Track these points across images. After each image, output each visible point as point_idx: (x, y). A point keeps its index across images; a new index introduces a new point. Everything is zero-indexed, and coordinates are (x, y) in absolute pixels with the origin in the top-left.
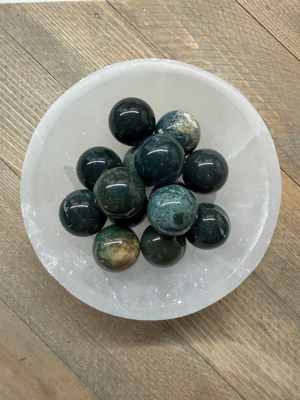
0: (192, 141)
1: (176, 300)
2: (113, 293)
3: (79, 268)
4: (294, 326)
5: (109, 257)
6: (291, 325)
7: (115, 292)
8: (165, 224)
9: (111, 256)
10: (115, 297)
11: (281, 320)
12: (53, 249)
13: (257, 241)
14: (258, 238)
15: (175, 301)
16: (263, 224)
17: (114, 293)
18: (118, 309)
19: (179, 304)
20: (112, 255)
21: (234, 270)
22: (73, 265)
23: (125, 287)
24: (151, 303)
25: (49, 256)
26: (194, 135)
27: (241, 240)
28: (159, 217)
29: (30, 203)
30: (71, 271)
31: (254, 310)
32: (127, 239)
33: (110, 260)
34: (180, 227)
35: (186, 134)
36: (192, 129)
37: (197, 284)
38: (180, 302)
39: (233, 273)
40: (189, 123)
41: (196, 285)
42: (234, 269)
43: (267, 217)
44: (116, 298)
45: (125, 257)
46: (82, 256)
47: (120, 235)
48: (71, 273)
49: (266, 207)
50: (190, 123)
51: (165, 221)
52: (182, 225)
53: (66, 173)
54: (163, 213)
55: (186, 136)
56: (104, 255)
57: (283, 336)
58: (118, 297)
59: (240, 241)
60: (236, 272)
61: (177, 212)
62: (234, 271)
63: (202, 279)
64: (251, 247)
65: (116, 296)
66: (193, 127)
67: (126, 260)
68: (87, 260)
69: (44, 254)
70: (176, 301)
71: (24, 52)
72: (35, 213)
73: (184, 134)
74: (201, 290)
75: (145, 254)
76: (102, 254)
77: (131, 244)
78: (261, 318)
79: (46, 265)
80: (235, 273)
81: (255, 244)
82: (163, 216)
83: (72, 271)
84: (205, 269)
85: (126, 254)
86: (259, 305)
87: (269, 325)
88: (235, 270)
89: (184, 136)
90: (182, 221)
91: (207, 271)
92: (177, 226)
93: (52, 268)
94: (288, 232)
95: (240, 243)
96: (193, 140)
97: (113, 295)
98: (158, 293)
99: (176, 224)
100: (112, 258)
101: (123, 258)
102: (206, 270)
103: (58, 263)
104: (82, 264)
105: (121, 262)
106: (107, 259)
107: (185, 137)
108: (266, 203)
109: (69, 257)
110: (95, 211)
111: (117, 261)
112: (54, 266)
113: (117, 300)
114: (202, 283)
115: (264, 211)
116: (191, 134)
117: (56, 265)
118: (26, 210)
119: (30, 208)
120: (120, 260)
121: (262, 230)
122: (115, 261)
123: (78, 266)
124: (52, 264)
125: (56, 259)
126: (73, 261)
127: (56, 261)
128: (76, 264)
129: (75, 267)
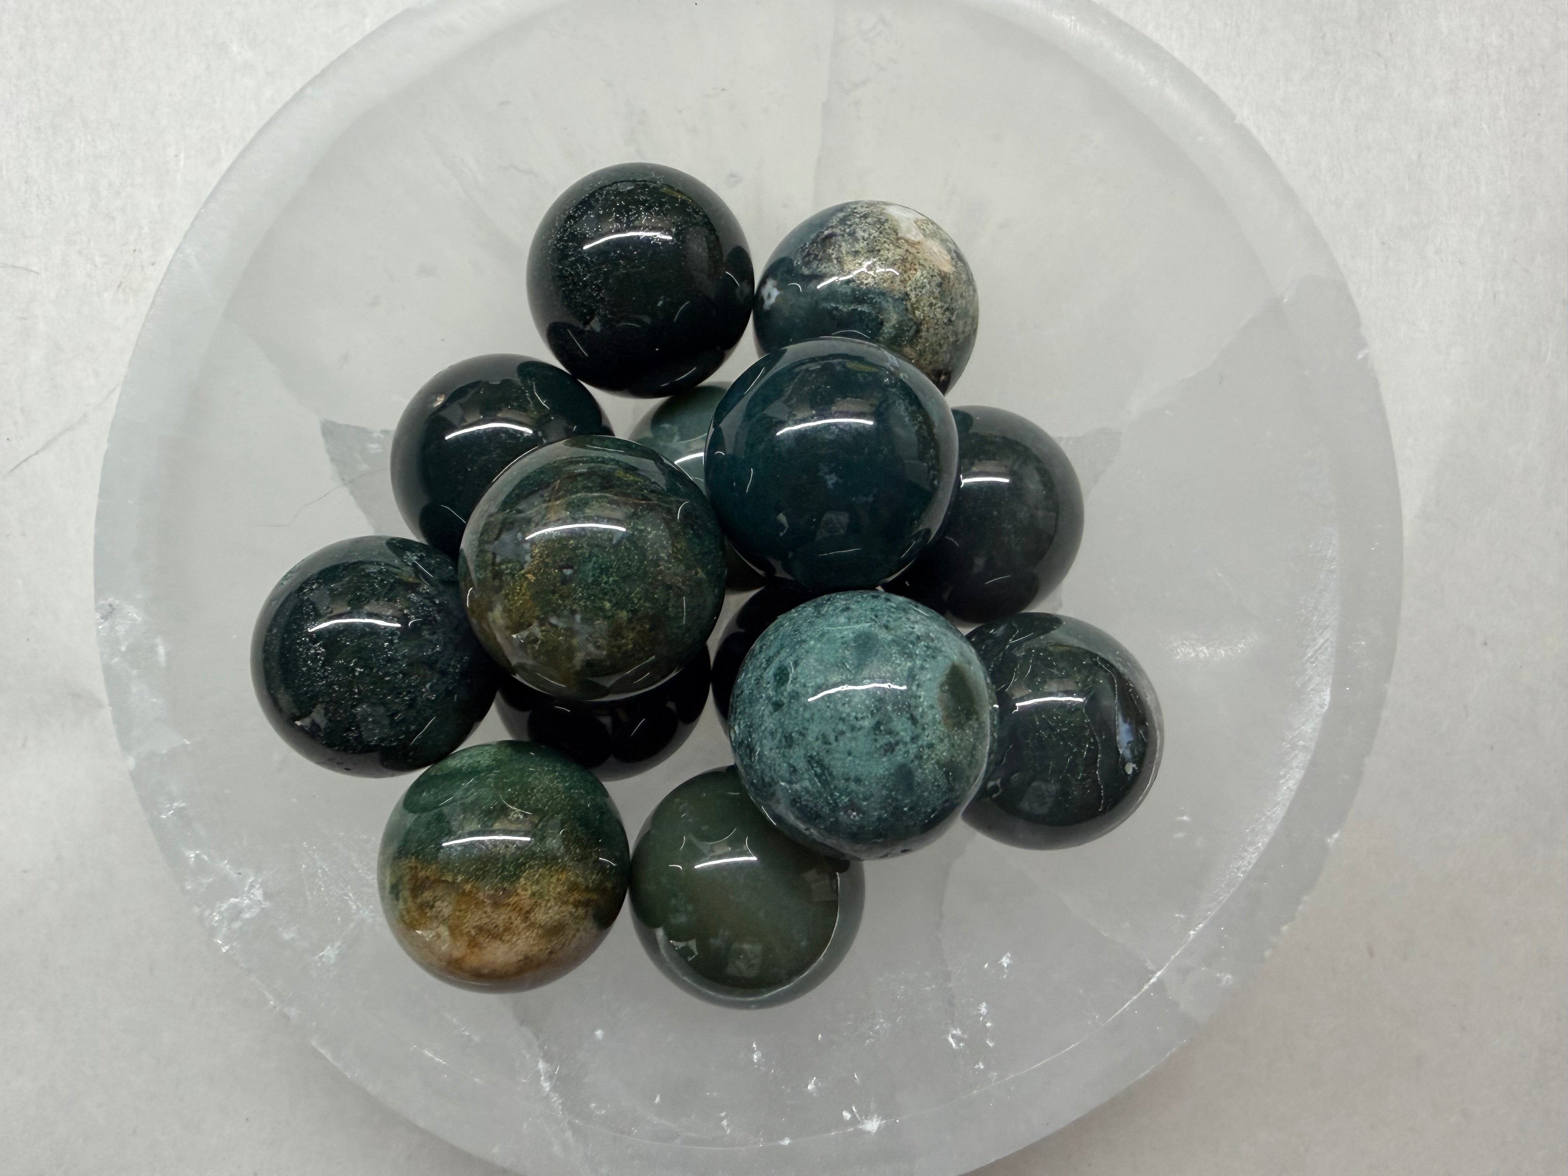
0: (918, 331)
1: (851, 1112)
2: (537, 1063)
3: (372, 928)
7: (548, 1058)
10: (547, 1086)
13: (1271, 828)
14: (1279, 812)
15: (847, 1115)
16: (1301, 743)
17: (541, 1066)
18: (556, 1149)
19: (869, 1133)
21: (1153, 973)
22: (347, 916)
23: (599, 1033)
24: (725, 1123)
25: (225, 865)
26: (931, 305)
27: (1185, 818)
29: (139, 597)
30: (330, 942)
35: (882, 294)
36: (919, 273)
37: (958, 1032)
38: (872, 1125)
39: (1146, 987)
40: (906, 246)
41: (953, 1036)
42: (1150, 966)
43: (1326, 707)
44: (554, 1089)
48: (330, 953)
49: (1322, 658)
50: (913, 244)
55: (884, 304)
58: (561, 1083)
59: (1182, 826)
60: (1160, 980)
62: (1153, 980)
63: (983, 1009)
64: (1243, 858)
65: (550, 1077)
66: (926, 264)
69: (197, 856)
70: (854, 1121)
72: (161, 650)
73: (874, 293)
74: (981, 1066)
79: (207, 913)
80: (1160, 985)
81: (1262, 842)
83: (338, 944)
84: (1001, 958)
88: (1159, 973)
89: (873, 304)
91: (1009, 965)
93: (236, 925)
95: (1179, 835)
96: (924, 328)
97: (538, 1074)
98: (763, 1069)
102: (1005, 961)
103: (266, 904)
107: (881, 310)
108: (1321, 641)
112: (247, 916)
113: (555, 1098)
114: (985, 1026)
115: (1310, 679)
116: (912, 295)
117: (257, 910)
118: (121, 629)
119: (139, 619)
121: (1299, 775)
123: (370, 921)
124: (235, 906)
125: (260, 880)
126: (347, 895)
127: (258, 894)
128: (358, 908)
129: (352, 926)
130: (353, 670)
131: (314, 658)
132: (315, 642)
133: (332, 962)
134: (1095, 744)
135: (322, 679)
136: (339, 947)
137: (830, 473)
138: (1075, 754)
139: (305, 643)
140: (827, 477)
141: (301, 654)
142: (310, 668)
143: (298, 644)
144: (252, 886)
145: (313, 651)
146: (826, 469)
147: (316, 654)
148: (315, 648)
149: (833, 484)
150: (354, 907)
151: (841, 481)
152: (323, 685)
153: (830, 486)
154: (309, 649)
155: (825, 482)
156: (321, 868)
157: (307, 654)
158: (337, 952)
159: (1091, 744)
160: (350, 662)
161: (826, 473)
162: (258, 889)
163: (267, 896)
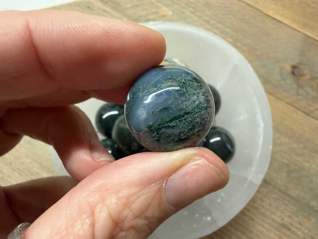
4: (313, 220)
6: (310, 220)
11: (300, 217)
31: (274, 214)
57: (306, 231)
78: (283, 219)
86: (277, 209)
87: (292, 225)
94: (283, 139)
115: (259, 122)
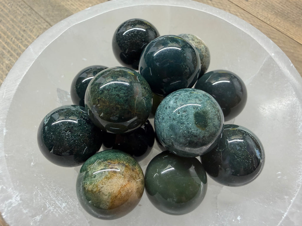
3: (52, 212)
5: (99, 186)
8: (182, 129)
9: (101, 186)
12: (18, 182)
20: (102, 184)
21: (284, 214)
22: (45, 208)
26: (205, 52)
27: (279, 173)
28: (173, 119)
30: (39, 215)
32: (126, 163)
33: (100, 192)
34: (203, 132)
36: (202, 46)
42: (282, 212)
45: (123, 187)
46: (62, 197)
47: (117, 157)
48: (38, 218)
50: (200, 40)
51: (183, 123)
52: (207, 129)
53: (59, 97)
54: (179, 113)
56: (91, 184)
59: (279, 175)
61: (198, 110)
62: (285, 216)
66: (203, 44)
67: (123, 193)
68: (68, 204)
71: (43, 21)
75: (150, 193)
76: (88, 183)
77: (132, 171)
80: (287, 218)
82: (179, 116)
83: (41, 216)
84: (237, 217)
85: (124, 184)
88: (286, 213)
90: (207, 122)
91: (240, 219)
92: (200, 130)
93: (9, 209)
95: (279, 177)
96: (204, 57)
99: (198, 127)
100: (103, 189)
101: (120, 188)
102: (239, 218)
103: (20, 202)
104: (59, 207)
105: (116, 197)
106: (95, 190)
109: (40, 195)
110: (85, 124)
111: (109, 193)
112: (13, 205)
116: (202, 49)
117: (17, 203)
120: (115, 192)
122: (107, 193)
123: (52, 210)
124: (11, 202)
125: (20, 195)
126: (46, 202)
127: (18, 199)
128: (49, 206)
129: (46, 211)
130: (79, 135)
131: (68, 136)
132: (66, 132)
133: (38, 220)
134: (252, 158)
135: (72, 140)
136: (41, 217)
137: (157, 63)
138: (248, 163)
139: (64, 133)
140: (157, 64)
141: (64, 136)
142: (67, 139)
143: (62, 134)
144: (17, 196)
145: (67, 134)
146: (156, 62)
147: (68, 134)
148: (67, 133)
149: (159, 65)
150: (48, 206)
151: (160, 63)
152: (73, 142)
153: (158, 66)
154: (66, 134)
155: (157, 65)
156: (40, 194)
157: (65, 135)
158: (40, 218)
159: (251, 159)
160: (78, 133)
161: (156, 63)
162: (19, 197)
163: (21, 200)
